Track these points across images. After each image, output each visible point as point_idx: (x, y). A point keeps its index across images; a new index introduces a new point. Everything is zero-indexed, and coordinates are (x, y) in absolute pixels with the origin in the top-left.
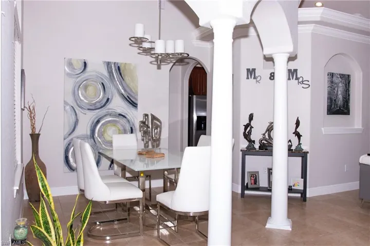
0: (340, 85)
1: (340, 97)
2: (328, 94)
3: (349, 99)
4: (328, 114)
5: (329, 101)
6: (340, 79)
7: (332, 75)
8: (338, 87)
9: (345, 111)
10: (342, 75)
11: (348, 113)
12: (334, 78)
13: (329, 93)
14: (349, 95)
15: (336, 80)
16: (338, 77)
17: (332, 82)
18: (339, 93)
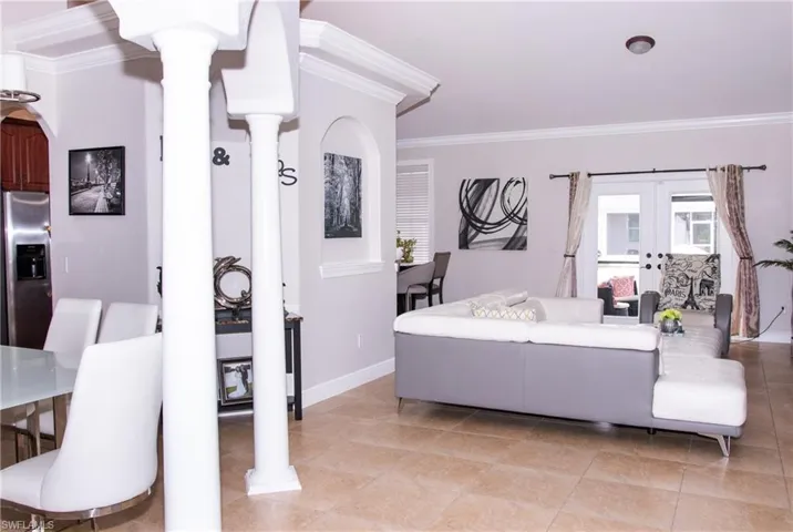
0: (346, 178)
1: (346, 202)
2: (326, 197)
3: (360, 206)
4: (326, 237)
5: (328, 210)
6: (345, 167)
7: (331, 158)
8: (342, 182)
9: (355, 230)
10: (349, 158)
11: (358, 234)
12: (336, 166)
13: (328, 195)
14: (360, 199)
15: (340, 169)
16: (341, 163)
17: (333, 173)
18: (345, 194)
